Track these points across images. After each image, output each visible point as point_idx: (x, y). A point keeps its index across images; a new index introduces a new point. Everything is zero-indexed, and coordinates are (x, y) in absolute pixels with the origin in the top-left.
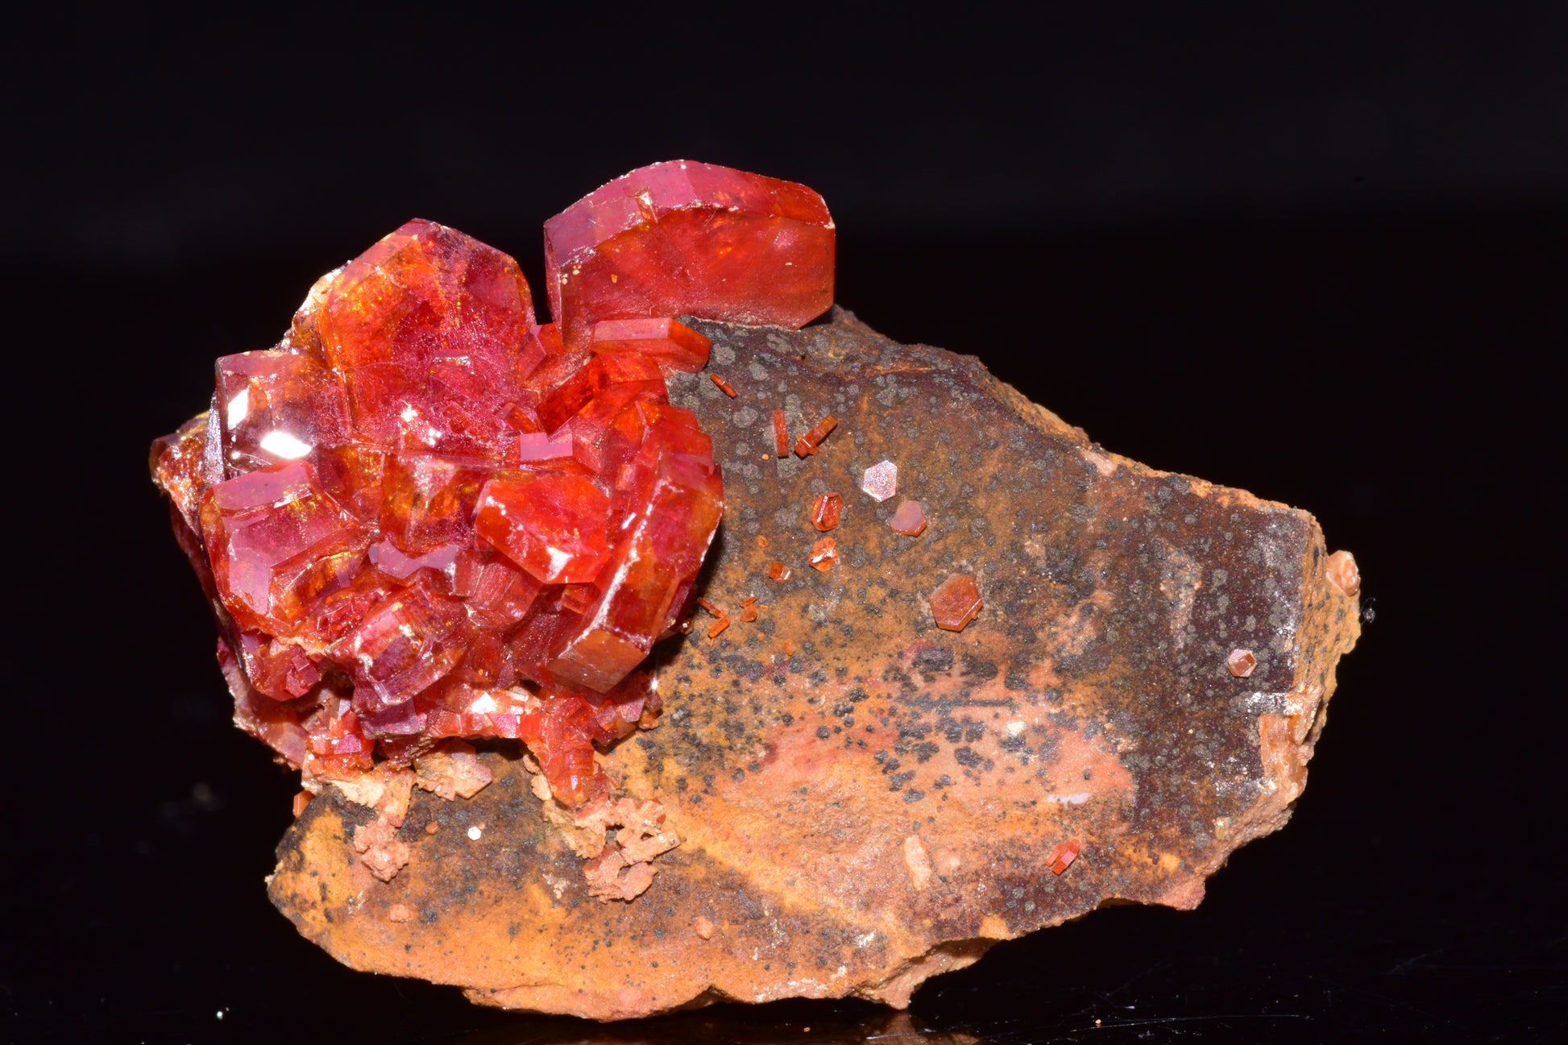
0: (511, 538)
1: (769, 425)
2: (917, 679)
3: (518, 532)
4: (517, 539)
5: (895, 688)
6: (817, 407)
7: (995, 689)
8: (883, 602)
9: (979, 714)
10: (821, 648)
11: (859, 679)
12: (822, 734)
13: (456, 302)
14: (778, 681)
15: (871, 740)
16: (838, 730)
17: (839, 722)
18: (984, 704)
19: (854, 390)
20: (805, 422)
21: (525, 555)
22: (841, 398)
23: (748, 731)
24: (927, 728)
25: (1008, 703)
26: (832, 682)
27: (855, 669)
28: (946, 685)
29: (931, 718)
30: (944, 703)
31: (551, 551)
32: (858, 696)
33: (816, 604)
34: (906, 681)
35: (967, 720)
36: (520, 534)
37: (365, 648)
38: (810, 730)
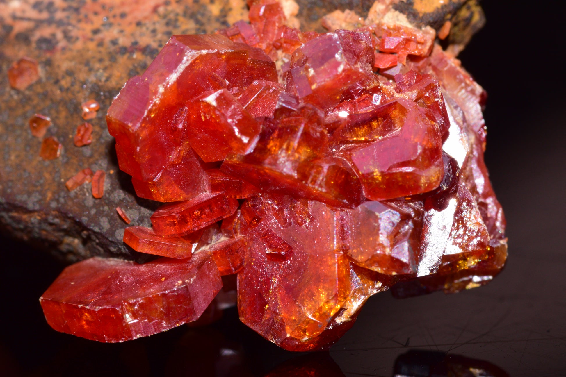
0: (239, 117)
1: (106, 191)
2: (59, 35)
3: (232, 119)
4: (235, 115)
5: (74, 33)
6: (76, 196)
7: (20, 27)
8: (63, 78)
9: (33, 14)
10: (106, 58)
11: (92, 40)
12: (123, 15)
13: (272, 293)
14: (136, 43)
15: (98, 8)
16: (114, 16)
17: (112, 20)
18: (29, 19)
19: (54, 205)
20: (85, 190)
21: (233, 106)
22: (62, 200)
23: (164, 21)
24: (64, 10)
25: (15, 18)
26: (107, 40)
27: (92, 45)
28: (46, 32)
29: (59, 15)
30: (50, 22)
31: (214, 104)
32: (96, 32)
33: (100, 81)
34: (67, 36)
35: (40, 11)
36: (232, 117)
37: (338, 64)
38: (129, 19)
